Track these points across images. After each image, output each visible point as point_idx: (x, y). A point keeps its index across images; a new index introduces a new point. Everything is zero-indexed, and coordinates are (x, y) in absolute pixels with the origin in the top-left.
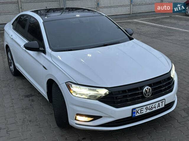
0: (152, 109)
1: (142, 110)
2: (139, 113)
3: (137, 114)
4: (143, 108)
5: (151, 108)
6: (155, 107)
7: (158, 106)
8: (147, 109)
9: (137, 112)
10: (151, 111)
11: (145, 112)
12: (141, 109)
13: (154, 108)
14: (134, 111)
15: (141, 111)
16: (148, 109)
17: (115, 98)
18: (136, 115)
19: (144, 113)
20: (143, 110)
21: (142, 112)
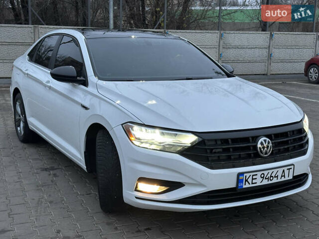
0: (272, 178)
2: (249, 184)
3: (245, 184)
4: (257, 175)
6: (277, 177)
7: (282, 176)
8: (263, 177)
9: (246, 180)
10: (270, 182)
11: (259, 182)
12: (253, 175)
13: (275, 177)
14: (241, 177)
16: (266, 179)
17: (208, 151)
18: (244, 187)
19: (259, 184)
20: (256, 179)
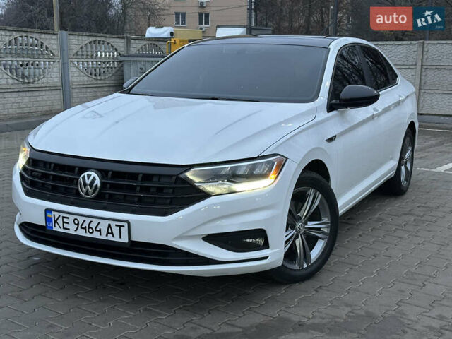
0: (90, 230)
1: (65, 220)
4: (68, 218)
5: (89, 228)
6: (100, 231)
7: (108, 233)
8: (78, 224)
9: (56, 221)
10: (89, 235)
12: (63, 217)
13: (96, 230)
14: (49, 215)
15: (64, 222)
16: (82, 228)
18: (54, 229)
20: (67, 223)
21: (66, 226)
